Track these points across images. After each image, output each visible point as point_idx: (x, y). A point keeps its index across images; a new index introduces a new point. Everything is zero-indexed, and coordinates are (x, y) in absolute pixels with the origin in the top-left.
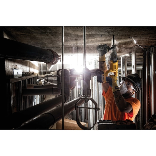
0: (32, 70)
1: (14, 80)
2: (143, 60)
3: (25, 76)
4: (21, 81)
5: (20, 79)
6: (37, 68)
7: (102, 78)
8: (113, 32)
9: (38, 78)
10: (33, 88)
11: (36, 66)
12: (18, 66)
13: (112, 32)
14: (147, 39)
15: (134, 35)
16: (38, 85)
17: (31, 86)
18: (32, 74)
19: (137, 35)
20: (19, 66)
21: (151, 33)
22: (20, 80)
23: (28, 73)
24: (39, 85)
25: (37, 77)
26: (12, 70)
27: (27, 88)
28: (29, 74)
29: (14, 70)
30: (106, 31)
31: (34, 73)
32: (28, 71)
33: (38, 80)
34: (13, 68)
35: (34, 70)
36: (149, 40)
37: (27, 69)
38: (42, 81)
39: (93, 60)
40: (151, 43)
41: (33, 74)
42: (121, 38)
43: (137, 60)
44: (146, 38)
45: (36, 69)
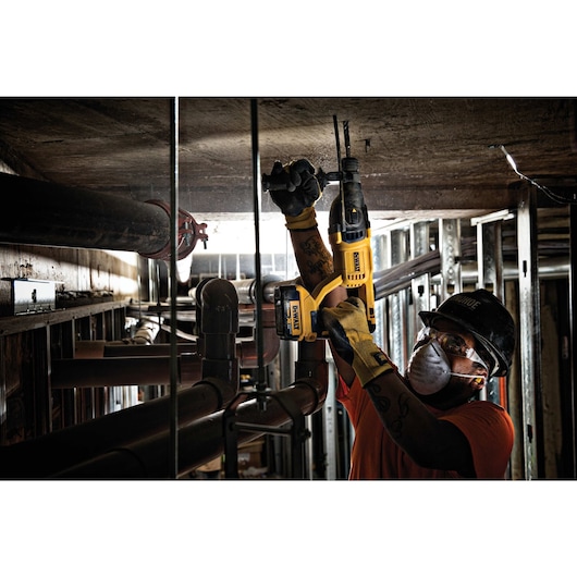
0: (102, 281)
1: (13, 323)
2: (569, 236)
3: (69, 306)
4: (45, 328)
5: (39, 322)
6: (130, 272)
7: (291, 321)
9: (134, 313)
10: (102, 358)
11: (125, 264)
12: (34, 268)
16: (126, 342)
17: (95, 348)
18: (105, 295)
20: (41, 266)
22: (41, 325)
23: (82, 292)
24: (130, 344)
25: (129, 311)
26: (8, 283)
27: (76, 356)
28: (87, 297)
29: (16, 282)
31: (116, 292)
32: (84, 286)
33: (131, 322)
34: (13, 276)
35: (114, 278)
37: (78, 278)
38: (148, 325)
41: (108, 296)
43: (541, 237)
45: (126, 276)
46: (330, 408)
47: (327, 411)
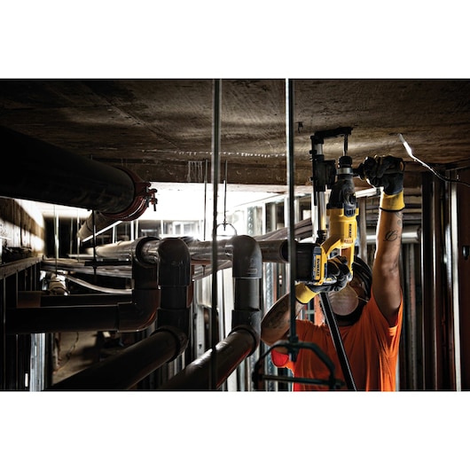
0: (26, 239)
2: (421, 210)
6: (40, 232)
8: (342, 112)
9: (47, 267)
10: (40, 306)
13: (340, 112)
14: (445, 142)
15: (407, 126)
17: (32, 297)
18: (27, 252)
19: (415, 129)
21: (464, 123)
23: (16, 249)
25: (42, 265)
30: (322, 108)
31: (32, 250)
32: (17, 243)
33: (43, 274)
35: (32, 237)
36: (447, 145)
37: (14, 236)
38: (59, 277)
39: (245, 208)
40: (449, 155)
42: (362, 136)
44: (442, 139)
45: (38, 235)
46: (200, 345)
47: (198, 347)
